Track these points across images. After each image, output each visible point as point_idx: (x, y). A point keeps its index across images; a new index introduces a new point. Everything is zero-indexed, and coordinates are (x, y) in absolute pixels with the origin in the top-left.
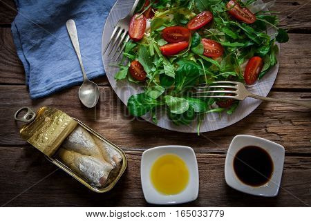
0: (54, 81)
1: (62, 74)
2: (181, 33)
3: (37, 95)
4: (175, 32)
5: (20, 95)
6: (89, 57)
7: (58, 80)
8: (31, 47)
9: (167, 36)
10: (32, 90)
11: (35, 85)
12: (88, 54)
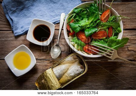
0: (25, 27)
1: (28, 24)
3: (17, 34)
5: (9, 35)
6: (41, 16)
7: (27, 27)
8: (12, 12)
10: (15, 32)
11: (16, 29)
12: (41, 15)
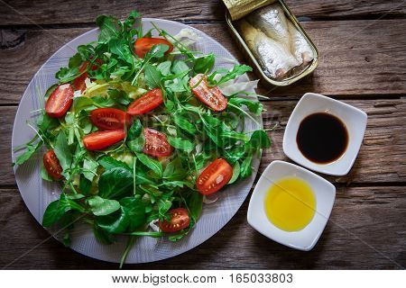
2: (116, 118)
4: (108, 116)
9: (96, 121)
